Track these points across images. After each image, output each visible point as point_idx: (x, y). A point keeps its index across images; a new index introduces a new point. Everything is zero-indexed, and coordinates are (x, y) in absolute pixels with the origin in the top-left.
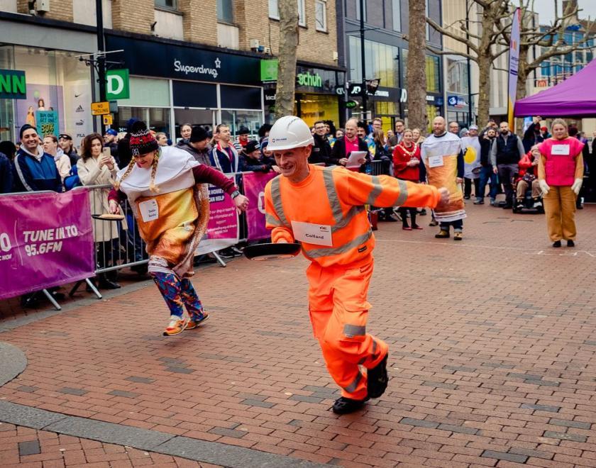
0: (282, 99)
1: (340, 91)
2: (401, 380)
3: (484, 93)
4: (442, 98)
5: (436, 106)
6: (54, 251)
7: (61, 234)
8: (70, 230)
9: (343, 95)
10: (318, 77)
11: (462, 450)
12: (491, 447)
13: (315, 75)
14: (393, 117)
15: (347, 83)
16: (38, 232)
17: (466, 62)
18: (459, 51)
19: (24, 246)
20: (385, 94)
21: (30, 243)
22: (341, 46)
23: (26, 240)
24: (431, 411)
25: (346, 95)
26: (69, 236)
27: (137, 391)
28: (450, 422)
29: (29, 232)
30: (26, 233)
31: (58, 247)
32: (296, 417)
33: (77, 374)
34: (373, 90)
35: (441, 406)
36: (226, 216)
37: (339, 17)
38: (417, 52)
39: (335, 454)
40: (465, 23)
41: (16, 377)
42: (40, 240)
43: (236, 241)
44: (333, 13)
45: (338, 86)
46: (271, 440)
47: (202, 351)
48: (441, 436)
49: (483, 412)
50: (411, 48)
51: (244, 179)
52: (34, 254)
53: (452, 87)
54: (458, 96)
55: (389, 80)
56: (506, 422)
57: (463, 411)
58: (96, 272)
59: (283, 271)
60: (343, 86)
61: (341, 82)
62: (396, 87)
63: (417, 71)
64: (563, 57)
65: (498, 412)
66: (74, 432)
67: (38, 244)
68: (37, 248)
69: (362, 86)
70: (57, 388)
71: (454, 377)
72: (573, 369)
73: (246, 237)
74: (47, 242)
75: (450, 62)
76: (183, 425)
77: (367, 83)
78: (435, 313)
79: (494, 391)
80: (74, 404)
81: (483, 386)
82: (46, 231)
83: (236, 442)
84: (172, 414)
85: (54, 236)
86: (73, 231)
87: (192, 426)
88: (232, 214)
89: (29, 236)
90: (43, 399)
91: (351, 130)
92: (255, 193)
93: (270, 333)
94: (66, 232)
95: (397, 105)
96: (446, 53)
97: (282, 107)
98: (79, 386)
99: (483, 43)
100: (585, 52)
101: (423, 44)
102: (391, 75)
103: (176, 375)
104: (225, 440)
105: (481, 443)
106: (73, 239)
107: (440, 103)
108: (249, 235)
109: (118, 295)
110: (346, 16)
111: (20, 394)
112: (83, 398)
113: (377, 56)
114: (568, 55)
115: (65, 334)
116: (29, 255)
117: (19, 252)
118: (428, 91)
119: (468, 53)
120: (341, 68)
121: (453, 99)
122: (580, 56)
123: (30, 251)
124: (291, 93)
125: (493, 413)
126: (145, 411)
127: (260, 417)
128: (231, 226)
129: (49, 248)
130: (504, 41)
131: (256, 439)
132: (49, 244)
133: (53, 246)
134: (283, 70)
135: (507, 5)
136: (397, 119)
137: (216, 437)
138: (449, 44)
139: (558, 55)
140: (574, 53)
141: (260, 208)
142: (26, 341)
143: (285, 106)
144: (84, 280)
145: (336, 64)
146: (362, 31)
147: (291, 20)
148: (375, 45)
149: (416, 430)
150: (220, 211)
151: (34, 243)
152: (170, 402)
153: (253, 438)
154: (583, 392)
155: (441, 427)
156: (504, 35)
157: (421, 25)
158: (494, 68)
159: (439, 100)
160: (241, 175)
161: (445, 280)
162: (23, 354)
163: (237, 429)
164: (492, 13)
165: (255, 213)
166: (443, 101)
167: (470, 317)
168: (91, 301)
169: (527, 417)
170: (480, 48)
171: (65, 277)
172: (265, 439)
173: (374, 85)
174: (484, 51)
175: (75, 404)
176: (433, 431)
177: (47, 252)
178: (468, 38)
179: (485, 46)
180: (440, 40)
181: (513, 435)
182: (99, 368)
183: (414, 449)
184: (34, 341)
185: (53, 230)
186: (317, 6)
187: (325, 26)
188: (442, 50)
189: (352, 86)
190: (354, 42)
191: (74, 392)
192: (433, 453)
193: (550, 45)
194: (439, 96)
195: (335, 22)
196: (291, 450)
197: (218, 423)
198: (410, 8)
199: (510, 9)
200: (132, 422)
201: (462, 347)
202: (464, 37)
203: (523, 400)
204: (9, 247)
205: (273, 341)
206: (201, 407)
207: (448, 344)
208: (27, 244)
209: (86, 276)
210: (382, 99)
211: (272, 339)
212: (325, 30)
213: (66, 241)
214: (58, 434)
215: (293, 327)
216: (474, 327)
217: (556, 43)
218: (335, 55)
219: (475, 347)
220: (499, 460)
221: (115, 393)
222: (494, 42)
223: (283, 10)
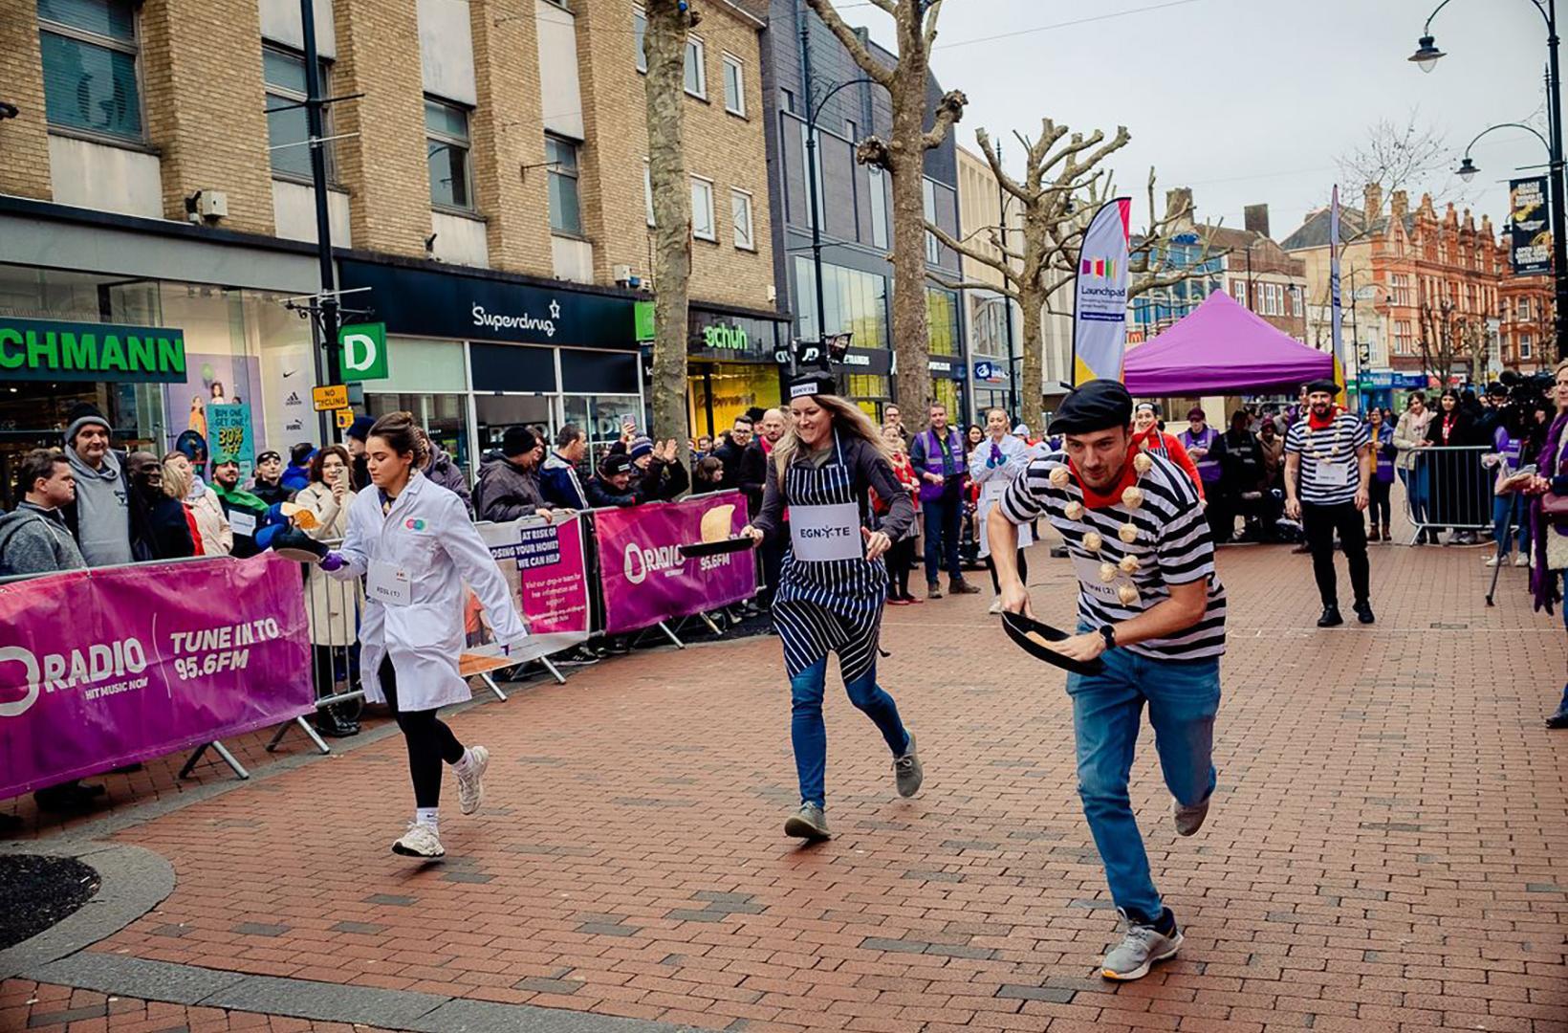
0: (664, 373)
1: (782, 357)
2: (868, 872)
3: (1031, 356)
4: (965, 366)
5: (955, 380)
6: (232, 668)
7: (246, 635)
8: (264, 627)
9: (788, 364)
10: (741, 333)
11: (963, 988)
12: (1014, 979)
13: (734, 328)
14: (879, 403)
15: (794, 342)
16: (200, 633)
17: (1003, 301)
18: (991, 283)
19: (173, 661)
20: (864, 360)
21: (184, 655)
22: (781, 276)
23: (177, 651)
24: (917, 924)
25: (793, 364)
26: (263, 638)
27: (385, 920)
28: (947, 940)
29: (183, 635)
30: (177, 637)
31: (240, 660)
32: (676, 948)
33: (273, 897)
34: (839, 354)
35: (932, 914)
36: (565, 590)
37: (775, 222)
38: (910, 284)
39: (742, 1011)
40: (999, 232)
41: (152, 910)
42: (205, 648)
43: (584, 635)
44: (765, 215)
45: (778, 348)
46: (629, 994)
47: (512, 840)
48: (928, 967)
49: (1005, 919)
50: (898, 276)
51: (598, 522)
52: (193, 675)
53: (982, 347)
54: (992, 362)
55: (868, 336)
56: (1042, 933)
57: (972, 918)
58: (316, 703)
59: (669, 687)
60: (787, 348)
61: (784, 342)
62: (883, 347)
63: (911, 319)
64: (1170, 289)
65: (1032, 918)
66: (258, 1004)
67: (201, 655)
68: (200, 665)
69: (821, 346)
70: (230, 925)
71: (960, 860)
72: (1163, 834)
73: (604, 628)
74: (218, 651)
75: (978, 301)
76: (467, 978)
77: (828, 342)
78: (936, 749)
79: (1027, 881)
80: (260, 953)
81: (1007, 873)
82: (216, 631)
83: (562, 1001)
84: (446, 958)
85: (232, 640)
86: (269, 629)
87: (482, 979)
88: (575, 587)
89: (183, 641)
90: (202, 948)
91: (776, 426)
92: (617, 546)
93: (639, 801)
94: (255, 631)
95: (886, 378)
96: (966, 287)
97: (664, 388)
98: (275, 919)
99: (1027, 266)
100: (1207, 280)
101: (921, 269)
102: (871, 326)
103: (459, 887)
104: (545, 999)
105: (998, 973)
106: (272, 643)
107: (961, 376)
108: (609, 624)
109: (362, 744)
110: (788, 220)
111: (155, 941)
112: (279, 941)
113: (846, 292)
114: (1179, 286)
115: (252, 823)
116: (184, 677)
117: (163, 673)
118: (931, 353)
119: (1007, 286)
120: (782, 315)
121: (984, 366)
122: (1198, 288)
123: (185, 669)
124: (681, 362)
125: (1022, 920)
126: (398, 958)
127: (609, 954)
128: (575, 609)
129: (222, 662)
130: (1066, 264)
131: (600, 994)
132: (223, 655)
133: (230, 658)
134: (664, 322)
135: (1067, 199)
136: (885, 404)
137: (526, 995)
138: (974, 271)
139: (1162, 286)
140: (1188, 282)
141: (629, 574)
142: (175, 840)
143: (670, 387)
144: (295, 721)
145: (773, 308)
146: (817, 249)
147: (676, 229)
148: (842, 272)
149: (888, 958)
150: (554, 582)
151: (191, 655)
152: (445, 937)
153: (594, 992)
154: (1176, 873)
155: (931, 949)
156: (1065, 253)
157: (915, 237)
158: (1050, 312)
159: (960, 369)
160: (591, 514)
161: (958, 689)
162: (168, 865)
163: (566, 978)
164: (1042, 213)
165: (618, 582)
166: (966, 371)
167: (995, 754)
168: (309, 760)
169: (1078, 923)
170: (1022, 276)
171: (258, 715)
172: (616, 994)
173: (841, 344)
174: (1029, 281)
175: (265, 952)
176: (915, 958)
177: (219, 670)
178: (1005, 261)
179: (1032, 270)
180: (957, 262)
181: (1051, 955)
182: (316, 882)
183: (882, 991)
184: (192, 841)
185: (229, 629)
186: (736, 204)
187: (751, 237)
188: (961, 280)
189: (803, 347)
190: (804, 268)
191: (261, 930)
192: (914, 997)
193: (1144, 269)
194: (959, 362)
195: (768, 232)
196: (663, 1009)
197: (534, 971)
198: (895, 205)
199: (1076, 208)
200: (369, 980)
201: (976, 807)
202: (1000, 259)
203: (1075, 894)
204: (143, 664)
205: (643, 814)
206: (502, 943)
207: (952, 802)
208: (178, 657)
209: (299, 713)
210: (857, 369)
211: (640, 810)
212: (751, 247)
213: (255, 649)
214: (227, 1010)
215: (680, 786)
216: (1001, 770)
217: (1152, 267)
218: (771, 292)
219: (1000, 805)
220: (1025, 1001)
221: (341, 928)
222: (1047, 266)
223: (661, 212)
